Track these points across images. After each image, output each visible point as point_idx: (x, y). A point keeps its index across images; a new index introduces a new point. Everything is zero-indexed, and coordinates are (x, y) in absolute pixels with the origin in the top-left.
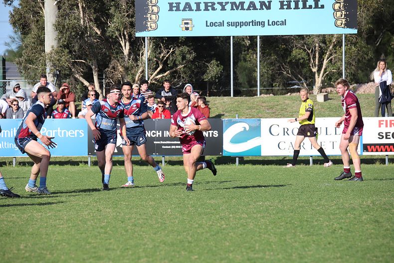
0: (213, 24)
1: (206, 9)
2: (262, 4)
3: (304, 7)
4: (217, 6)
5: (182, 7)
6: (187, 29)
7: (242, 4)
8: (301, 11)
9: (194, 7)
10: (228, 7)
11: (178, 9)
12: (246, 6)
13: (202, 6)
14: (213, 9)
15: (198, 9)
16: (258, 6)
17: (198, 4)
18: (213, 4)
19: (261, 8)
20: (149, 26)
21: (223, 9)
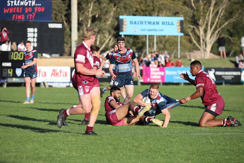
0: (143, 30)
1: (141, 24)
2: (157, 22)
3: (169, 24)
4: (144, 23)
5: (134, 22)
6: (135, 31)
7: (151, 22)
8: (168, 26)
9: (137, 23)
10: (147, 23)
11: (132, 24)
12: (152, 23)
13: (140, 23)
14: (143, 24)
15: (138, 24)
16: (155, 23)
17: (138, 22)
18: (142, 22)
19: (156, 24)
20: (124, 29)
21: (146, 24)
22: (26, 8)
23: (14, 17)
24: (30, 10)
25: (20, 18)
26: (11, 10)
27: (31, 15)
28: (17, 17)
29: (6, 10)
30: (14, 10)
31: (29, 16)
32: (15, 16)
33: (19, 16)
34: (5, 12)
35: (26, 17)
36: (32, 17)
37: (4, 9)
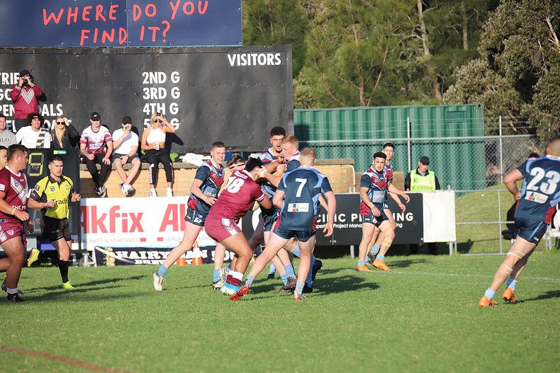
22: (135, 6)
23: (83, 37)
24: (151, 10)
25: (111, 40)
26: (70, 15)
27: (155, 29)
28: (100, 37)
29: (53, 15)
30: (85, 12)
31: (148, 33)
32: (91, 35)
33: (105, 34)
34: (46, 22)
35: (134, 37)
36: (159, 34)
37: (44, 10)
